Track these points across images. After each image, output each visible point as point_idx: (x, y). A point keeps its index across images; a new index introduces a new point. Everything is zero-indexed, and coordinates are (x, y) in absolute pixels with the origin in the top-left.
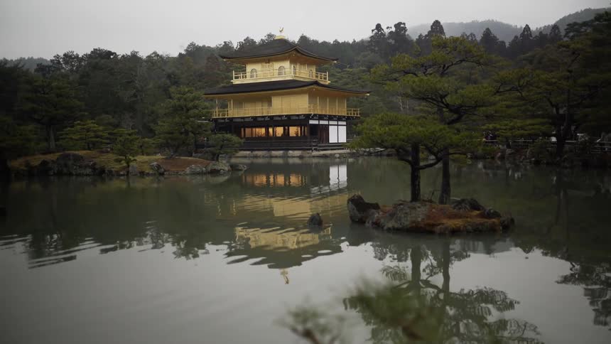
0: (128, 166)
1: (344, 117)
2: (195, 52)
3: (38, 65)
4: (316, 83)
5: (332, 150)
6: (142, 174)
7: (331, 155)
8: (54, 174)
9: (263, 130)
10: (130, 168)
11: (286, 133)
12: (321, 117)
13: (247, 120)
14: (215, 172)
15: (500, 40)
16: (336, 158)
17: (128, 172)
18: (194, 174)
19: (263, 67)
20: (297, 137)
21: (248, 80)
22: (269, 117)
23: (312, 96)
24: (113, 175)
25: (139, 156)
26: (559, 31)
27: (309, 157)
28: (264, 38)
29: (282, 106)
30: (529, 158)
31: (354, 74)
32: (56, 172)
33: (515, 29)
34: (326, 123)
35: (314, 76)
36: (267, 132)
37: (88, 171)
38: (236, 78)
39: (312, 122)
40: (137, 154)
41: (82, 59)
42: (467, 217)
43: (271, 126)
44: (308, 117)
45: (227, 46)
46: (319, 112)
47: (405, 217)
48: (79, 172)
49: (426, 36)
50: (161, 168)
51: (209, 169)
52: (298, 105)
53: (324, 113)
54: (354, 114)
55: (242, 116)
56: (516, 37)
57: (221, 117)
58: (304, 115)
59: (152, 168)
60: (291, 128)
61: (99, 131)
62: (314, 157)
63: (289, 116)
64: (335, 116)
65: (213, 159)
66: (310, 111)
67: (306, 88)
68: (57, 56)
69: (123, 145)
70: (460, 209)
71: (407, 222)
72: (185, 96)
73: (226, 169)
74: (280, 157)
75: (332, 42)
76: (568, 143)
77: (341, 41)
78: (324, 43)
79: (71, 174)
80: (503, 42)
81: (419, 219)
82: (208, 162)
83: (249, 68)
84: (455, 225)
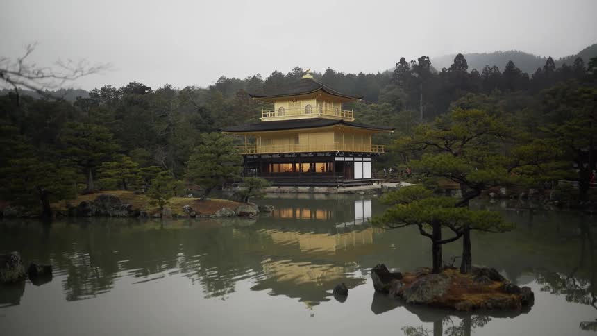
0: (162, 208)
1: (369, 153)
2: (225, 86)
3: (77, 98)
4: (342, 122)
5: (356, 186)
6: (175, 217)
7: (356, 191)
8: (93, 215)
9: (290, 166)
10: (164, 211)
11: (312, 169)
12: (346, 154)
13: (274, 156)
14: (244, 215)
15: (524, 72)
16: (361, 195)
17: (161, 215)
18: (224, 217)
19: (290, 105)
20: (323, 174)
21: (276, 118)
22: (296, 154)
23: (338, 134)
24: (148, 217)
25: (171, 199)
26: (582, 63)
27: (335, 193)
28: (291, 72)
29: (309, 143)
30: (552, 201)
31: (379, 110)
32: (94, 212)
33: (538, 59)
34: (351, 159)
35: (340, 114)
36: (294, 167)
37: (125, 213)
38: (265, 116)
39: (337, 159)
40: (170, 196)
41: (118, 92)
42: (487, 292)
43: (298, 163)
44: (334, 154)
45: (255, 80)
46: (344, 149)
47: (426, 292)
48: (116, 213)
49: (450, 69)
50: (193, 211)
51: (239, 211)
52: (324, 143)
53: (349, 151)
54: (379, 151)
55: (270, 152)
56: (539, 69)
57: (250, 153)
58: (330, 152)
59: (184, 210)
60: (317, 164)
61: (134, 167)
62: (339, 193)
63: (315, 154)
64: (360, 153)
65: (242, 201)
66: (336, 148)
67: (332, 127)
68: (96, 90)
69: (157, 189)
70: (480, 281)
71: (428, 297)
72: (216, 142)
73: (255, 212)
74: (306, 193)
75: (357, 75)
76: (592, 185)
77: (366, 73)
78: (350, 75)
79: (107, 215)
80: (526, 74)
81: (441, 295)
82: (237, 204)
83: (277, 106)
84: (475, 301)
